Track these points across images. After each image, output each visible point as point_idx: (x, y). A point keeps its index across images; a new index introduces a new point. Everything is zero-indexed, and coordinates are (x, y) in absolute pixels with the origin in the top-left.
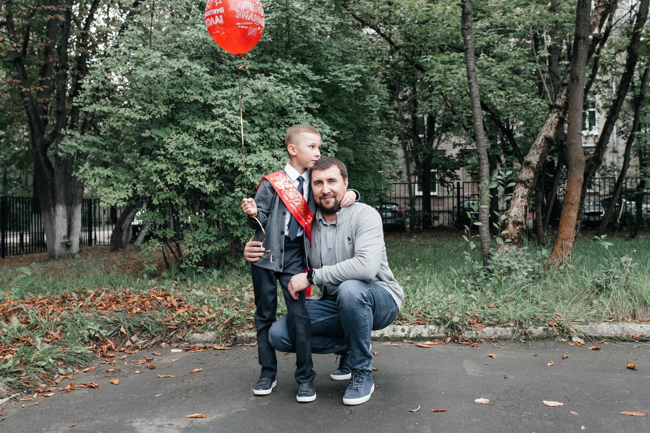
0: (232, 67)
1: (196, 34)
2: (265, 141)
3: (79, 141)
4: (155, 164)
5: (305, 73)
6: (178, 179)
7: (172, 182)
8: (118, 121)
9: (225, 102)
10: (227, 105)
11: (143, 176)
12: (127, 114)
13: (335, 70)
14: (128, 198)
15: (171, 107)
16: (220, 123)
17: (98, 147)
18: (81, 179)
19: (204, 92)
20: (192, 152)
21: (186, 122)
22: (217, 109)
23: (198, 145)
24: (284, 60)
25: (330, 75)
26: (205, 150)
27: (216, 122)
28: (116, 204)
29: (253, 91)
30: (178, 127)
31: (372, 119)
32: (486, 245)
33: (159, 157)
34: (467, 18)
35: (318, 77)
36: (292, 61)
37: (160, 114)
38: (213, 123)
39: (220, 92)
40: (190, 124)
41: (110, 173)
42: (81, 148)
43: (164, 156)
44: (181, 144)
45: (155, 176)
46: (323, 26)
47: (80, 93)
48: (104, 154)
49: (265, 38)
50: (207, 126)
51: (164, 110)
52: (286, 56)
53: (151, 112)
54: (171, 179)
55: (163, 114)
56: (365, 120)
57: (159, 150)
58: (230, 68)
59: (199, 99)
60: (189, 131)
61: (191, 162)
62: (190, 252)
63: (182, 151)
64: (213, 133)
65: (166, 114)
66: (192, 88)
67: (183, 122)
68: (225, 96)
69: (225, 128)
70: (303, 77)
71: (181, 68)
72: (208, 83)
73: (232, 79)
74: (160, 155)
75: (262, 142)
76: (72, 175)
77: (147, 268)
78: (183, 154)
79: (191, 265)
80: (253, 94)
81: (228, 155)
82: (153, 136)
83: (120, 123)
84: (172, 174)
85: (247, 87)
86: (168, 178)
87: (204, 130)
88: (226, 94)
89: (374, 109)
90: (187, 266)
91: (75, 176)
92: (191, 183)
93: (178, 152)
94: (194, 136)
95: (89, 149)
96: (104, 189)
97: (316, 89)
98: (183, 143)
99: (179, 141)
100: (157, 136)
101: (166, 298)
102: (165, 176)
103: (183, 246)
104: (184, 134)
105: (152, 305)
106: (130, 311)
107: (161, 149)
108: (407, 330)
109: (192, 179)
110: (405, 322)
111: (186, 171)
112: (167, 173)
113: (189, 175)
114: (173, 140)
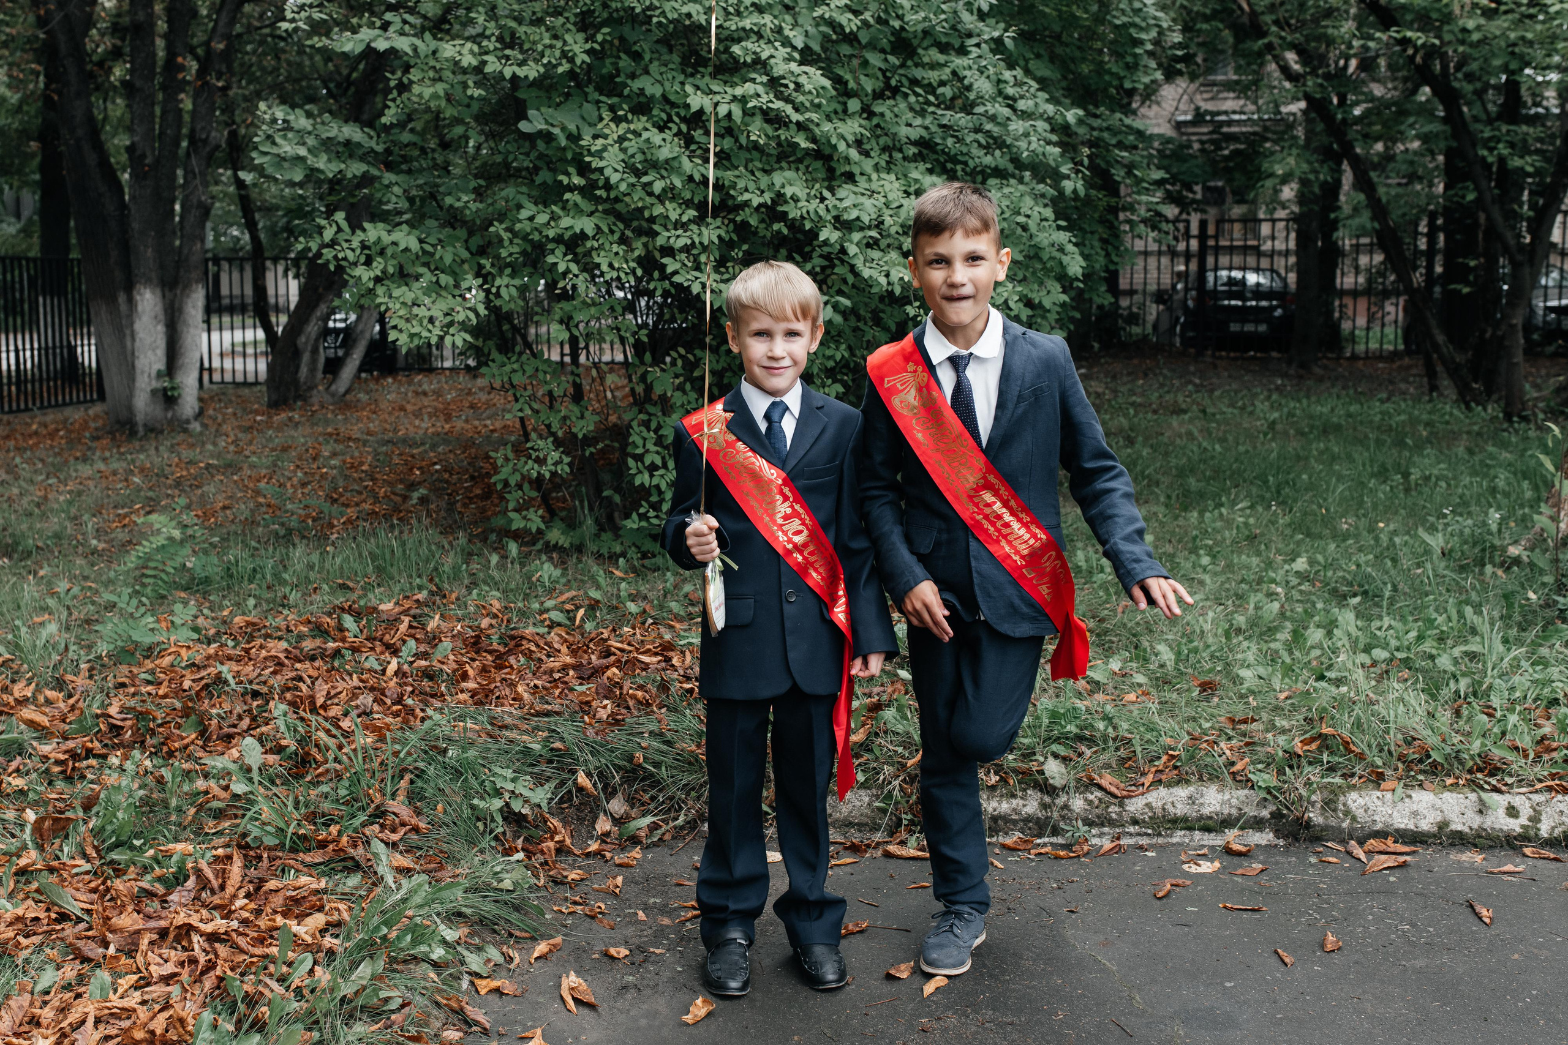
3: (310, 142)
4: (554, 217)
6: (633, 264)
9: (765, 20)
11: (512, 250)
14: (474, 321)
15: (600, 38)
16: (760, 89)
17: (366, 161)
20: (678, 183)
21: (643, 86)
22: (746, 44)
23: (691, 160)
27: (749, 88)
28: (441, 338)
30: (617, 100)
33: (567, 196)
37: (571, 60)
38: (739, 91)
40: (657, 92)
42: (319, 162)
43: (587, 191)
44: (639, 157)
48: (385, 181)
50: (718, 98)
51: (579, 47)
53: (542, 54)
54: (611, 266)
55: (578, 62)
60: (655, 112)
61: (673, 212)
62: (655, 482)
63: (645, 179)
64: (740, 121)
65: (587, 59)
67: (636, 85)
74: (571, 188)
77: (517, 523)
78: (647, 187)
79: (655, 521)
81: (789, 191)
82: (552, 130)
84: (612, 247)
86: (602, 260)
90: (644, 524)
92: (677, 279)
93: (634, 180)
94: (675, 129)
95: (342, 166)
96: (396, 291)
98: (645, 151)
99: (632, 145)
100: (563, 129)
101: (668, 660)
102: (588, 253)
103: (631, 462)
104: (640, 123)
105: (641, 687)
106: (584, 712)
107: (571, 170)
108: (1526, 812)
109: (677, 266)
110: (1509, 781)
111: (660, 241)
112: (596, 245)
113: (668, 251)
114: (610, 141)
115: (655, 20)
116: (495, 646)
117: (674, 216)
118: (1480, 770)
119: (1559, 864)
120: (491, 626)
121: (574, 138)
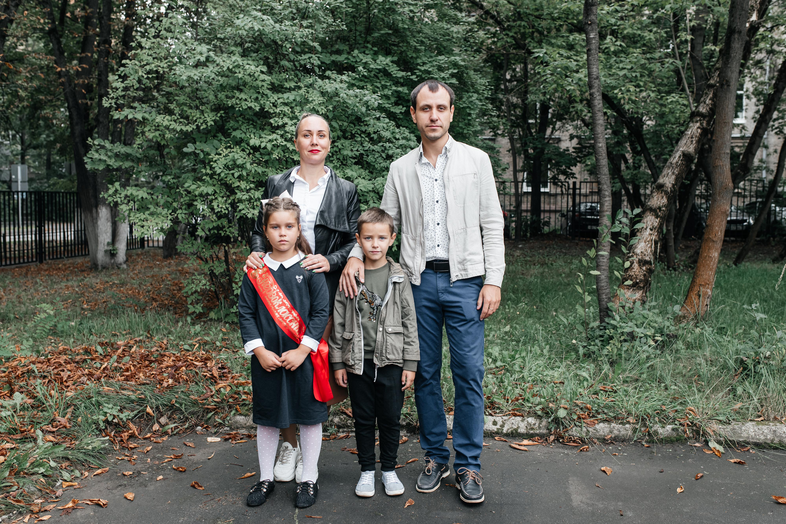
0: (296, 63)
1: (250, 25)
2: (335, 157)
3: (109, 154)
4: (200, 186)
5: (387, 68)
6: (227, 206)
7: (219, 210)
8: (156, 130)
9: (286, 109)
10: (289, 112)
11: (186, 199)
12: (166, 123)
13: (424, 63)
14: (166, 228)
15: (219, 115)
16: (279, 137)
17: (133, 161)
18: (110, 202)
19: (260, 97)
20: (244, 173)
21: (237, 134)
22: (277, 119)
23: (251, 164)
24: (363, 50)
25: (418, 69)
26: (260, 170)
27: (274, 136)
29: (323, 94)
30: (228, 139)
31: (470, 125)
32: (604, 297)
33: (204, 177)
34: (591, 10)
35: (404, 73)
36: (372, 52)
37: (206, 124)
38: (270, 137)
39: (280, 95)
40: (243, 136)
41: (145, 195)
42: (112, 162)
43: (211, 176)
44: (231, 163)
45: (199, 201)
46: (412, 8)
47: (111, 92)
48: (139, 170)
49: (338, 26)
50: (264, 140)
51: (210, 118)
52: (366, 45)
53: (196, 121)
55: (209, 124)
56: (461, 125)
57: (205, 168)
58: (295, 65)
59: (253, 107)
60: (242, 144)
61: (243, 185)
63: (232, 172)
64: (270, 149)
65: (213, 123)
66: (245, 90)
68: (286, 101)
69: (285, 143)
70: (385, 73)
71: (231, 67)
72: (266, 85)
73: (296, 79)
74: (207, 174)
75: (332, 159)
76: (101, 196)
77: (191, 309)
78: (233, 174)
80: (321, 99)
82: (197, 152)
83: (157, 133)
84: (220, 199)
85: (315, 89)
86: (215, 204)
87: (260, 146)
88: (288, 98)
89: (472, 112)
91: (104, 197)
92: (243, 212)
93: (227, 172)
94: (248, 152)
95: (121, 163)
96: (138, 215)
97: (400, 89)
98: (234, 161)
99: (229, 159)
100: (202, 151)
101: (206, 364)
102: (211, 201)
103: (234, 285)
104: (237, 149)
105: (187, 375)
106: (159, 383)
107: (208, 167)
108: (500, 423)
109: (244, 207)
110: (498, 411)
111: (237, 196)
112: (214, 198)
113: (240, 201)
114: (222, 156)
115: (237, 109)
116: (152, 358)
117: (243, 187)
118: (489, 407)
119: (505, 443)
120: (157, 350)
121: (208, 154)
